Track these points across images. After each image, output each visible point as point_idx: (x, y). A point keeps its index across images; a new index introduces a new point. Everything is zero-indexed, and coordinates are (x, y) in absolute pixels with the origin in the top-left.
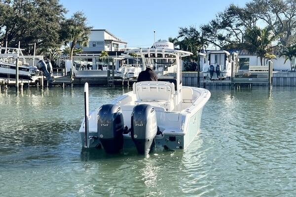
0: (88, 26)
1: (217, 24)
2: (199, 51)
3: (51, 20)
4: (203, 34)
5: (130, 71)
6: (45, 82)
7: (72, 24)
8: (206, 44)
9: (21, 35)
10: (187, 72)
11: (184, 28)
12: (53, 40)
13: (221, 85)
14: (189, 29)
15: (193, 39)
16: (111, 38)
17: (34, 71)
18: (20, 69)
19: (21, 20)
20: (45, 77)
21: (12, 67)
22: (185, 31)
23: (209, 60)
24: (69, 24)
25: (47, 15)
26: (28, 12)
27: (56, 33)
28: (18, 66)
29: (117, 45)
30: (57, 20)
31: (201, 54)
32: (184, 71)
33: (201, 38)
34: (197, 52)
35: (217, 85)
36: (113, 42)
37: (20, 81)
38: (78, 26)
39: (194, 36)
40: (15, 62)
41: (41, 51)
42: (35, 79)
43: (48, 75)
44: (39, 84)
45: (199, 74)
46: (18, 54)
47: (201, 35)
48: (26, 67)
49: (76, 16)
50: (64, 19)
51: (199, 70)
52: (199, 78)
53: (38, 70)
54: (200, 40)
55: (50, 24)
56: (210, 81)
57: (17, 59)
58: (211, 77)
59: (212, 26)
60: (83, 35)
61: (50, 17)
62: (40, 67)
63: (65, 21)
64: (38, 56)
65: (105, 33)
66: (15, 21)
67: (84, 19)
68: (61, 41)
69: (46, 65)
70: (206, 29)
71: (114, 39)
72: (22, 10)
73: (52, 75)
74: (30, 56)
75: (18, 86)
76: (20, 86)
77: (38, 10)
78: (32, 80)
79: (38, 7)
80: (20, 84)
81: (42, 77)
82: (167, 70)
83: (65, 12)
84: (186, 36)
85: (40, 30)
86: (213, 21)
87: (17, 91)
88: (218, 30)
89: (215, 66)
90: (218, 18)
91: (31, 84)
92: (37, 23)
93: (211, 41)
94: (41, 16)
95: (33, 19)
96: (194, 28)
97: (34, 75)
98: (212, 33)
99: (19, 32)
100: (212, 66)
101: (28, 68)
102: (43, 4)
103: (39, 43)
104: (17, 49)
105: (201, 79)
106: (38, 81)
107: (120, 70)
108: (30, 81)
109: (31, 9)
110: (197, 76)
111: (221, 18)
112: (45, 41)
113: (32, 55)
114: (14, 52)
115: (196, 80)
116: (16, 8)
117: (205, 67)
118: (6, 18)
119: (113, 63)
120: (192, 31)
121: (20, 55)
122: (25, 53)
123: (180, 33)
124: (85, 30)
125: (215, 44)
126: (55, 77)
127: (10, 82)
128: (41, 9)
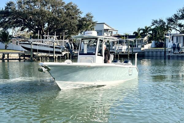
0: (94, 21)
1: (178, 17)
2: (165, 35)
3: (73, 18)
4: (168, 23)
5: (120, 48)
6: (69, 55)
7: (85, 20)
8: (170, 29)
9: (56, 28)
10: (157, 48)
11: (155, 20)
12: (74, 30)
13: (180, 57)
14: (158, 20)
15: (161, 27)
16: (108, 28)
17: (63, 49)
18: (56, 48)
19: (56, 19)
20: (69, 53)
21: (51, 47)
22: (156, 22)
23: (173, 40)
24: (83, 20)
25: (71, 15)
26: (60, 14)
27: (75, 26)
28: (55, 46)
29: (112, 32)
30: (76, 18)
31: (167, 36)
32: (155, 47)
33: (167, 26)
34: (164, 35)
35: (178, 57)
36: (109, 30)
37: (56, 55)
38: (88, 21)
39: (162, 25)
40: (53, 44)
41: (67, 37)
42: (64, 53)
43: (71, 51)
44: (66, 57)
45: (165, 49)
46: (55, 39)
47: (166, 24)
48: (59, 47)
49: (87, 15)
50: (80, 18)
51: (165, 47)
52: (165, 52)
53: (66, 49)
54: (166, 27)
55: (72, 21)
56: (173, 54)
57: (54, 42)
58: (174, 52)
59: (174, 18)
60: (91, 27)
61: (72, 16)
62: (67, 46)
63: (81, 19)
64: (65, 40)
65: (104, 25)
66: (53, 20)
67: (92, 17)
68: (78, 31)
69: (70, 46)
70: (170, 20)
71: (110, 28)
72: (57, 13)
73: (73, 51)
74: (61, 40)
75: (55, 58)
76: (56, 58)
77: (66, 13)
78: (62, 54)
79: (65, 11)
80: (55, 56)
81: (68, 52)
82: (144, 47)
83: (81, 13)
84: (156, 25)
85: (67, 24)
86: (175, 15)
87: (54, 61)
88: (178, 21)
89: (176, 44)
90: (179, 12)
91: (62, 56)
92: (65, 20)
93: (174, 28)
94: (67, 16)
95: (63, 18)
96: (162, 19)
97: (63, 51)
98: (174, 23)
99: (55, 26)
100: (174, 44)
101: (60, 47)
102: (68, 9)
103: (66, 32)
104: (54, 36)
105: (166, 53)
106: (66, 55)
107: (114, 48)
108: (61, 55)
109: (61, 12)
110: (164, 51)
111: (180, 13)
112: (69, 31)
113: (62, 39)
114: (52, 38)
115: (163, 53)
116: (53, 12)
117: (169, 45)
118: (48, 18)
119: (109, 43)
120: (161, 22)
121: (56, 39)
122: (58, 38)
123: (152, 23)
124: (93, 23)
125: (176, 30)
126: (75, 52)
127: (50, 55)
128: (67, 12)
